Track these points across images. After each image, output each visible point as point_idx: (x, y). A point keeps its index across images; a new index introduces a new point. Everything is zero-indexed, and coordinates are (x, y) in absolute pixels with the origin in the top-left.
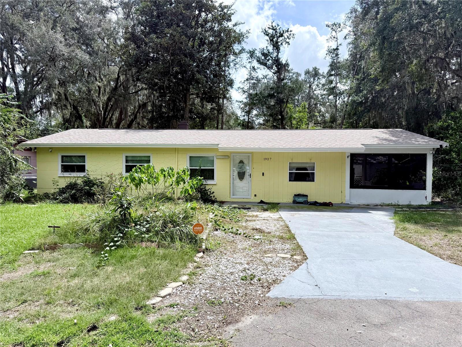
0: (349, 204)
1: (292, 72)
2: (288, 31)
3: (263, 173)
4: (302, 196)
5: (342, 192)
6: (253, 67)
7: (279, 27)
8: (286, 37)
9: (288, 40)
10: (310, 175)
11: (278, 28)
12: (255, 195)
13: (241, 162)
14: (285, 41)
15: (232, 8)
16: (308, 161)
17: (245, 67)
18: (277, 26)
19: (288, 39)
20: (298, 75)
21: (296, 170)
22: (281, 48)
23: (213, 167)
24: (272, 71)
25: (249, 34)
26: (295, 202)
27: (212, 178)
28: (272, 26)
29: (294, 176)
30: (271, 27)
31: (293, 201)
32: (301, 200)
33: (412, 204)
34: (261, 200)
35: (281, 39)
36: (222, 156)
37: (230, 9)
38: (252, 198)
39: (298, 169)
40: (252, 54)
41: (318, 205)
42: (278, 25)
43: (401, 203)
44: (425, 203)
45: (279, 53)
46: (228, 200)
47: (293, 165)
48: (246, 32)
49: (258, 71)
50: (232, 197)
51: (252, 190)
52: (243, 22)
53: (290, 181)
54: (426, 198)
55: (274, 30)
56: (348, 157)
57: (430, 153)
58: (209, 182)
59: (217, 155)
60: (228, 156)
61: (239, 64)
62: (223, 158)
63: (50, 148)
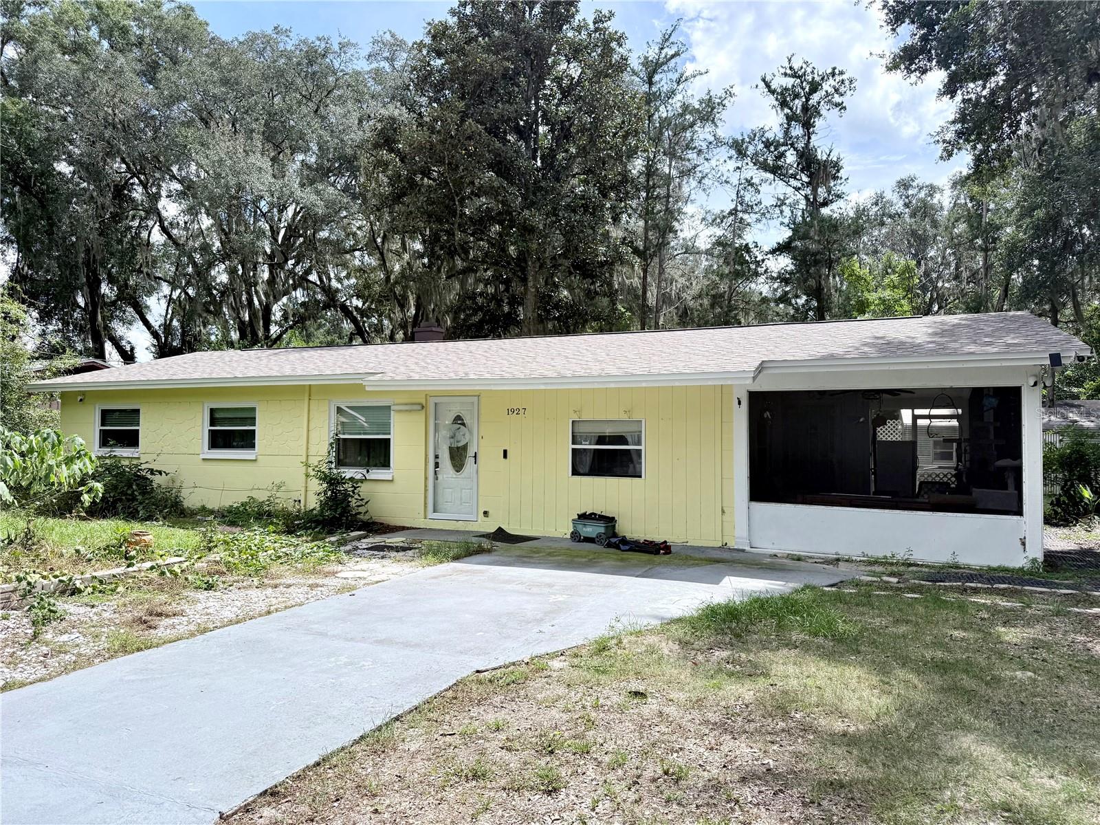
0: (743, 551)
1: (914, 184)
2: (833, 74)
3: (505, 452)
4: (597, 520)
5: (723, 512)
6: (749, 182)
7: (811, 66)
8: (831, 90)
9: (837, 99)
10: (635, 457)
11: (809, 70)
12: (486, 513)
13: (459, 420)
14: (829, 101)
15: (671, 40)
16: (625, 417)
17: (727, 182)
18: (804, 66)
19: (836, 96)
20: (933, 189)
21: (597, 444)
22: (819, 123)
23: (390, 434)
24: (793, 182)
25: (732, 100)
26: (576, 536)
27: (386, 464)
28: (791, 68)
29: (588, 460)
30: (789, 72)
31: (572, 533)
32: (591, 530)
33: (963, 560)
34: (500, 529)
35: (815, 98)
36: (406, 404)
37: (667, 44)
38: (479, 520)
39: (601, 440)
40: (739, 148)
41: (627, 548)
42: (806, 63)
43: (919, 556)
44: (1019, 561)
45: (813, 137)
46: (420, 523)
47: (581, 429)
48: (724, 95)
49: (762, 189)
50: (431, 515)
51: (480, 498)
52: (703, 71)
53: (575, 472)
54: (1024, 544)
55: (799, 77)
56: (739, 403)
58: (376, 474)
59: (397, 401)
60: (419, 404)
61: (710, 176)
62: (407, 411)
63: (83, 393)
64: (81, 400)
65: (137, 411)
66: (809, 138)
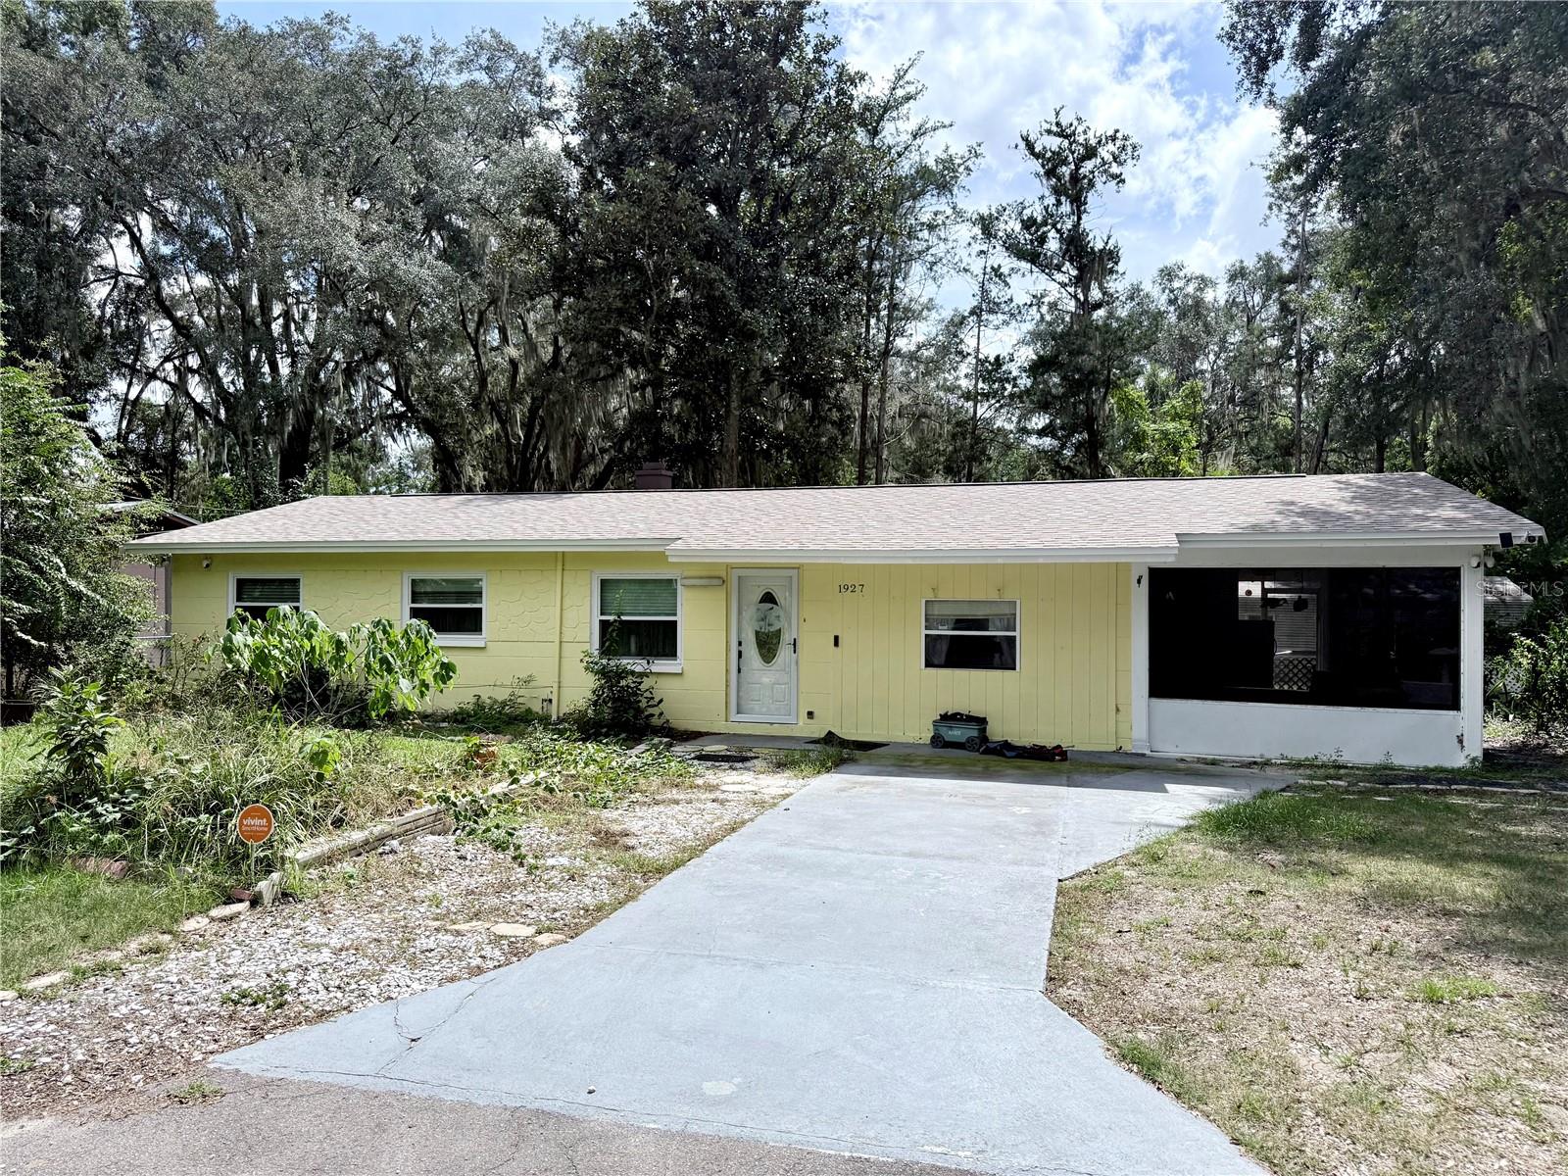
0: (1143, 755)
1: (1181, 274)
2: (1114, 139)
3: (836, 639)
4: (965, 720)
5: (1118, 710)
6: (996, 270)
7: (1085, 125)
8: (1108, 157)
9: (1115, 169)
10: (1005, 646)
11: (1080, 129)
12: (810, 714)
13: (769, 598)
14: (1105, 171)
15: (907, 78)
16: (993, 596)
17: (966, 270)
18: (1075, 123)
19: (1114, 164)
20: (1204, 282)
21: (954, 629)
22: (1092, 198)
23: (675, 615)
24: (1059, 277)
25: (977, 161)
26: (937, 741)
27: (670, 652)
28: (1058, 124)
29: (944, 647)
30: (1054, 129)
31: (933, 737)
32: (957, 734)
33: (1398, 761)
34: (830, 733)
35: (1089, 165)
36: (701, 578)
37: (901, 83)
38: (801, 724)
39: (960, 623)
40: (986, 226)
41: (1014, 754)
42: (1079, 119)
43: (1349, 757)
44: (1460, 761)
45: (1084, 216)
46: (720, 726)
47: (936, 611)
48: (967, 155)
49: (1013, 281)
50: (734, 717)
51: (801, 696)
52: (947, 123)
53: (929, 664)
54: (1461, 741)
55: (1066, 137)
56: (1139, 582)
57: (1469, 564)
58: (661, 665)
59: (686, 574)
60: (719, 578)
61: (944, 261)
62: (703, 586)
63: (207, 556)
64: (207, 566)
65: (295, 582)
66: (1079, 218)
